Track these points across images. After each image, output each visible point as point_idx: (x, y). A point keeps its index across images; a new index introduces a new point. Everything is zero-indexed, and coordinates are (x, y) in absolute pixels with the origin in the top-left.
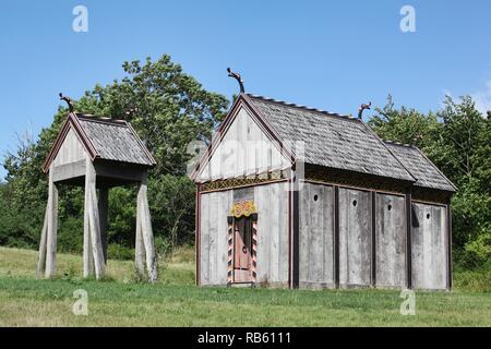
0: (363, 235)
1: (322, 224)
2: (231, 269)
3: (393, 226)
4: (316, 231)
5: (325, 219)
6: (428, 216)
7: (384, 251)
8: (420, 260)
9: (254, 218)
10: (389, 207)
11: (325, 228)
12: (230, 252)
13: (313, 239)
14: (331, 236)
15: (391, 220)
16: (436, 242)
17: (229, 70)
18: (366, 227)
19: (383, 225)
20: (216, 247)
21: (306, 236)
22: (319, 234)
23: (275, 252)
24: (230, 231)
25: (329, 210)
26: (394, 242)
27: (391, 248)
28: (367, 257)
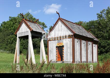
9: (63, 46)
17: (57, 12)
20: (53, 53)
23: (69, 54)
24: (57, 49)
26: (90, 52)
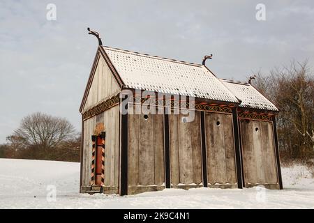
0: (193, 145)
1: (152, 137)
2: (93, 174)
3: (222, 138)
4: (146, 143)
5: (155, 133)
6: (257, 129)
7: (214, 158)
8: (252, 163)
10: (218, 123)
11: (155, 141)
12: (93, 162)
13: (143, 149)
14: (161, 147)
15: (220, 133)
16: (264, 148)
17: (89, 29)
18: (196, 138)
19: (212, 137)
20: (88, 158)
21: (136, 147)
22: (149, 145)
25: (159, 126)
26: (223, 150)
27: (221, 154)
28: (198, 162)
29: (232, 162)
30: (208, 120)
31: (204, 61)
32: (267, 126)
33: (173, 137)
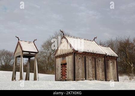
0: (93, 67)
2: (61, 76)
3: (101, 65)
5: (82, 64)
6: (111, 63)
7: (98, 71)
8: (109, 74)
10: (100, 61)
11: (82, 66)
12: (61, 72)
13: (79, 68)
16: (113, 69)
18: (93, 65)
19: (98, 65)
20: (59, 71)
21: (77, 68)
22: (81, 67)
24: (61, 67)
25: (83, 62)
26: (101, 69)
27: (100, 71)
28: (94, 73)
29: (104, 73)
30: (97, 60)
31: (94, 39)
32: (114, 62)
33: (87, 65)
